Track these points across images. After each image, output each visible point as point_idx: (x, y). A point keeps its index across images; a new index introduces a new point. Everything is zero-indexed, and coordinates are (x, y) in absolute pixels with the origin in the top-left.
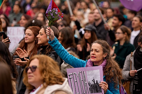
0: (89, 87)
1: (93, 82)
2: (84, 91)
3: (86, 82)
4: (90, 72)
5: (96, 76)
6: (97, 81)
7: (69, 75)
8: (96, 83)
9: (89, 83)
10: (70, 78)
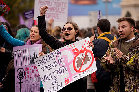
0: (30, 60)
1: (34, 56)
2: (26, 63)
3: (29, 56)
4: (32, 49)
5: (36, 51)
6: (37, 55)
7: (15, 52)
8: (36, 56)
9: (30, 57)
10: (15, 54)
